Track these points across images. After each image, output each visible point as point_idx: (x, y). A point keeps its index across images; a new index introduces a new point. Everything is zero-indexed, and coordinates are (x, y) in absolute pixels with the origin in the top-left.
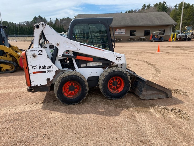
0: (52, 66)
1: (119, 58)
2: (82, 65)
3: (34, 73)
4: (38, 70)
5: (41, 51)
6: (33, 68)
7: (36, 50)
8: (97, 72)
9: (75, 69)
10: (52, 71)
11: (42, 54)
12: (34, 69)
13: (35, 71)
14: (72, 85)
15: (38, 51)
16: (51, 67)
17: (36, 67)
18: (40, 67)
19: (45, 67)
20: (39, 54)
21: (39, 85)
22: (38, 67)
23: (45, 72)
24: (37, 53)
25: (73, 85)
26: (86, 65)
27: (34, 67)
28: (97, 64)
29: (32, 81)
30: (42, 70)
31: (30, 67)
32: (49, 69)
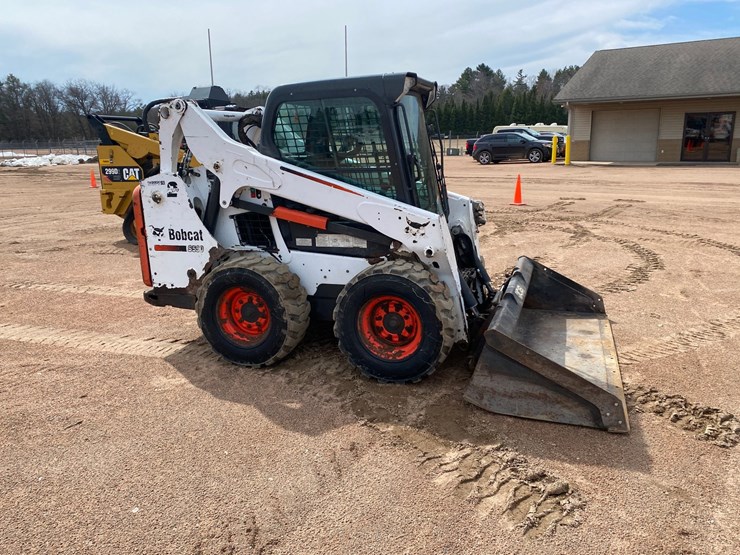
0: (201, 232)
1: (416, 226)
2: (299, 242)
3: (158, 248)
4: (166, 241)
5: (174, 184)
6: (154, 233)
7: (163, 183)
8: (348, 271)
9: (277, 251)
10: (202, 248)
11: (175, 195)
12: (158, 238)
13: (160, 243)
14: (250, 300)
15: (167, 183)
16: (198, 236)
17: (161, 231)
19: (184, 235)
20: (170, 195)
21: (169, 287)
22: (166, 232)
23: (183, 249)
24: (163, 191)
25: (255, 302)
26: (314, 242)
27: (158, 231)
28: (348, 241)
29: (153, 274)
30: (175, 243)
31: (149, 231)
32: (194, 243)
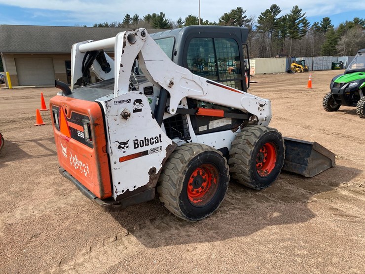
0: (160, 136)
1: (262, 106)
2: (201, 129)
3: (122, 159)
4: (131, 150)
5: (139, 101)
6: (120, 147)
7: (129, 101)
8: (224, 140)
9: (190, 138)
10: (161, 148)
11: (140, 110)
12: (123, 150)
13: (125, 155)
14: (198, 173)
15: (133, 101)
16: (158, 139)
18: (136, 144)
19: (147, 141)
20: (135, 111)
21: (132, 189)
22: (131, 144)
23: (146, 153)
24: (130, 107)
25: (201, 174)
26: (208, 127)
27: (122, 145)
28: (224, 122)
30: (140, 150)
31: (113, 146)
32: (155, 146)
